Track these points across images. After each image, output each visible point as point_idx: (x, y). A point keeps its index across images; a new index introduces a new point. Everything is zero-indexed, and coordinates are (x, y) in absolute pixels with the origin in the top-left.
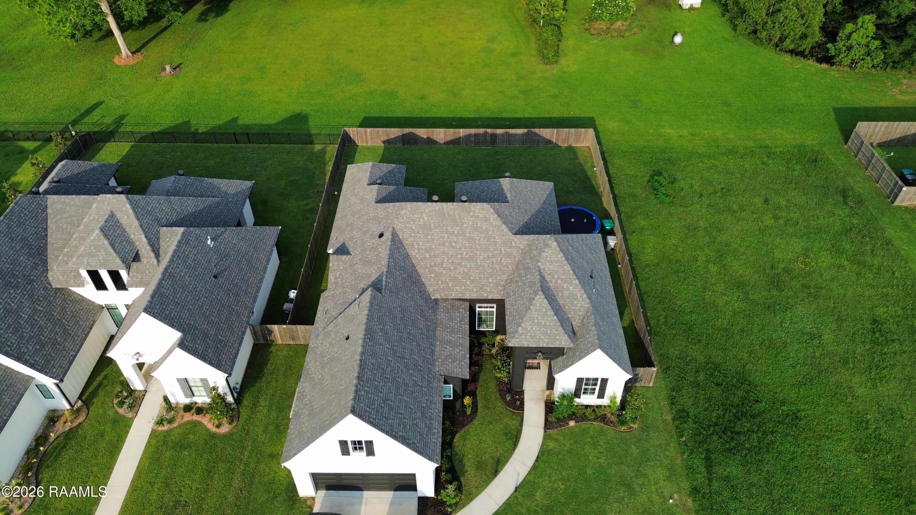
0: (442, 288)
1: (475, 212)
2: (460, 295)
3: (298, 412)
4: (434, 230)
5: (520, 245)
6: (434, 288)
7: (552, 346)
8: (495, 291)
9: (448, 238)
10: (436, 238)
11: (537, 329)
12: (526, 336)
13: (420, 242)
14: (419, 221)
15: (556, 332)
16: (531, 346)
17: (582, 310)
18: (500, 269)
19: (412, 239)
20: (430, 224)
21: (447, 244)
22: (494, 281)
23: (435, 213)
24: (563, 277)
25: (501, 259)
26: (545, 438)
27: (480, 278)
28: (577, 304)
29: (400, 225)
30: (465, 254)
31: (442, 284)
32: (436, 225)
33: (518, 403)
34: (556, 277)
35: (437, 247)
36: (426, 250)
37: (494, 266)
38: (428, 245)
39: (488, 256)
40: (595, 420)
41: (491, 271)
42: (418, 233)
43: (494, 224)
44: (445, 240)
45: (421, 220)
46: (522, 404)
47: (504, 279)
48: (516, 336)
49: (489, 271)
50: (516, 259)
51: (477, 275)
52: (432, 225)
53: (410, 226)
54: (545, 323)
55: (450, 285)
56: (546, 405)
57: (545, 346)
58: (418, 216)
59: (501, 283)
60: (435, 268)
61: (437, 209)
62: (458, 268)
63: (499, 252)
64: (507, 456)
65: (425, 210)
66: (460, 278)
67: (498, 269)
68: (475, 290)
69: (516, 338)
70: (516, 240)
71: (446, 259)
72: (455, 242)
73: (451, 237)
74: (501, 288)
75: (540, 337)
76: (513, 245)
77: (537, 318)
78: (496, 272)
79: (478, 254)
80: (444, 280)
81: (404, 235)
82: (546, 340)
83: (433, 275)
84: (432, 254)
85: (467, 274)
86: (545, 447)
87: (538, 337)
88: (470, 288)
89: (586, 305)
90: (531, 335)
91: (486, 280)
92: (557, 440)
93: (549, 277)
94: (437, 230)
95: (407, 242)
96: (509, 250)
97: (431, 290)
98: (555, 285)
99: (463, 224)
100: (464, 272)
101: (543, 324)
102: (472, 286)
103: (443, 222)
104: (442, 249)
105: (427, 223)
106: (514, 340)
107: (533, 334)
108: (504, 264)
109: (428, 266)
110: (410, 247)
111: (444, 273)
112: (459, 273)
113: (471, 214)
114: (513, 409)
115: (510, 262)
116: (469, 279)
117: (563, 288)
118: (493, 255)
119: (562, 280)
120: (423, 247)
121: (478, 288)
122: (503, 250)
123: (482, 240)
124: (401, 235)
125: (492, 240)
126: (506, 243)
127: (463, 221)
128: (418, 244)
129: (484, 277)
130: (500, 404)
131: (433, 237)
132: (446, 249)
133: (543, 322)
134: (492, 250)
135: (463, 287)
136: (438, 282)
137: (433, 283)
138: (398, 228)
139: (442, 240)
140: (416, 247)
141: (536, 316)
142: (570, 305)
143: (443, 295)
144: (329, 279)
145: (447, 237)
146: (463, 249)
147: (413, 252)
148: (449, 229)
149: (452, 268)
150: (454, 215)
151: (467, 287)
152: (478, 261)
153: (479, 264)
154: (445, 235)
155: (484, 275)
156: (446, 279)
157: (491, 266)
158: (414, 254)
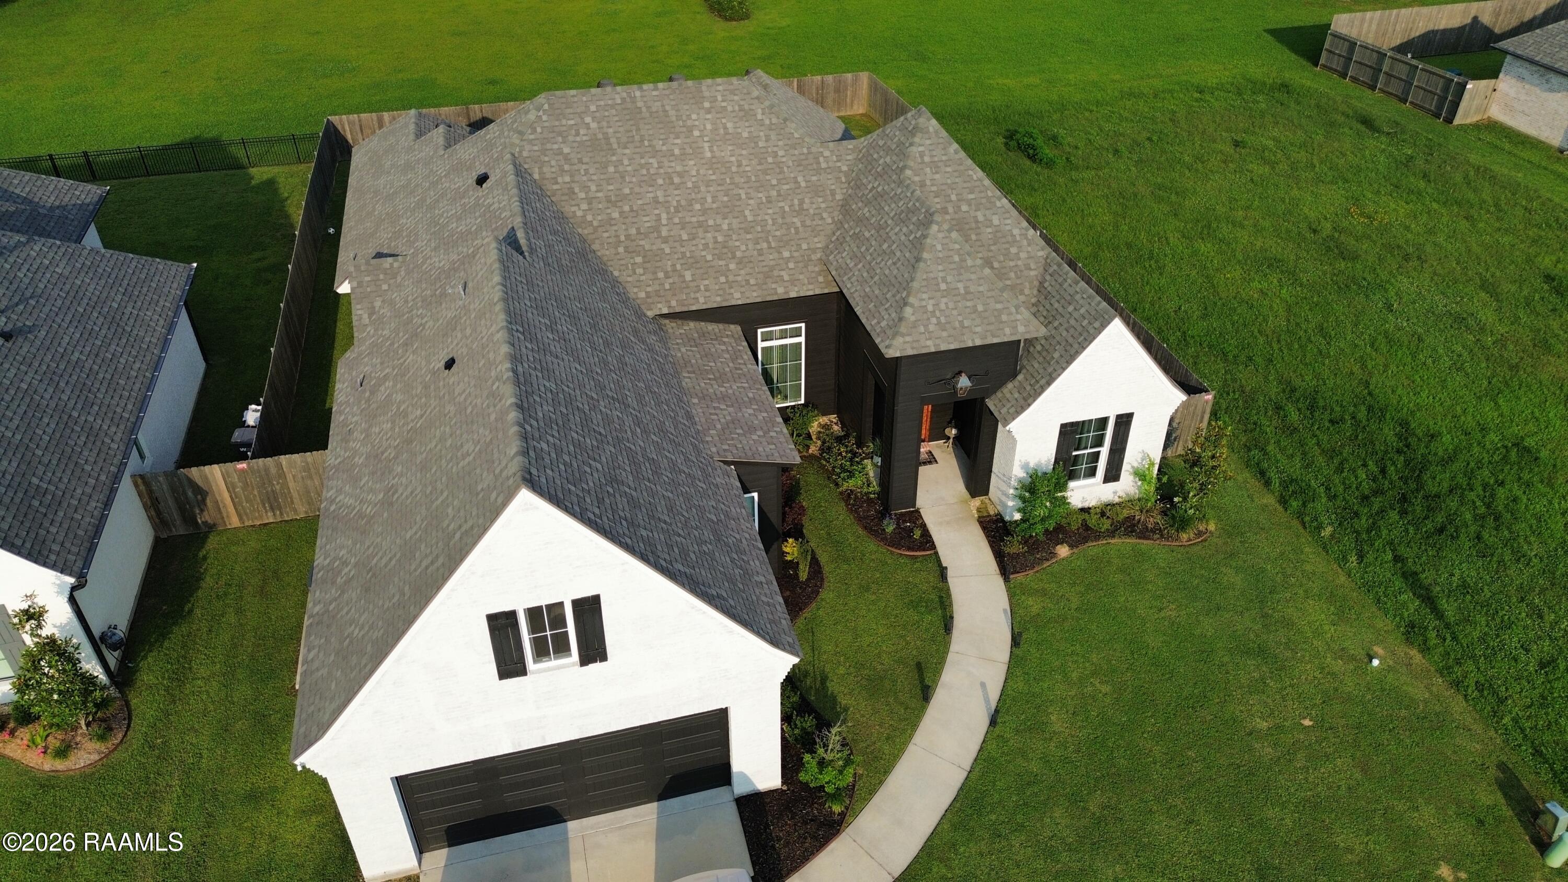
0: (667, 286)
1: (714, 100)
2: (718, 299)
3: (327, 611)
4: (619, 151)
5: (839, 164)
6: (649, 289)
7: (996, 341)
8: (801, 277)
9: (660, 167)
10: (629, 168)
11: (951, 305)
12: (926, 326)
13: (589, 184)
14: (577, 134)
15: (999, 306)
16: (943, 347)
17: (1033, 266)
18: (804, 226)
19: (567, 179)
20: (607, 138)
21: (660, 181)
22: (796, 254)
23: (614, 112)
24: (971, 196)
25: (801, 202)
26: (1011, 596)
27: (760, 252)
28: (1018, 254)
29: (527, 147)
30: (709, 200)
31: (667, 277)
32: (624, 140)
33: (917, 534)
34: (954, 197)
35: (637, 190)
36: (609, 201)
37: (788, 220)
38: (611, 187)
39: (768, 197)
40: (1112, 533)
41: (784, 231)
42: (580, 161)
43: (767, 122)
44: (652, 171)
45: (582, 132)
46: (926, 534)
47: (819, 245)
48: (903, 329)
49: (778, 233)
50: (838, 197)
51: (750, 246)
52: (613, 140)
53: (556, 146)
54: (965, 288)
55: (688, 277)
56: (984, 528)
57: (978, 342)
58: (572, 122)
59: (813, 257)
60: (642, 243)
61: (619, 101)
62: (701, 235)
63: (792, 185)
64: (937, 651)
65: (587, 107)
66: (709, 258)
67: (799, 224)
68: (752, 282)
69: (903, 335)
70: (827, 153)
71: (664, 216)
72: (680, 175)
73: (666, 164)
74: (817, 269)
75: (961, 322)
76: (824, 165)
77: (944, 280)
78: (797, 233)
79: (743, 196)
80: (669, 269)
81: (545, 169)
82: (978, 329)
83: (639, 260)
84: (627, 208)
85: (725, 247)
86: (1021, 612)
87: (957, 324)
88: (739, 278)
89: (1041, 253)
90: (939, 323)
91: (776, 255)
92: (1044, 593)
93: (937, 200)
94: (627, 151)
95: (555, 187)
96: (814, 178)
97: (642, 295)
98: (956, 216)
99: (690, 130)
100: (716, 242)
101: (962, 291)
102: (742, 272)
103: (638, 130)
104: (651, 195)
105: (600, 136)
106: (899, 341)
107: (943, 320)
108: (811, 211)
109: (623, 238)
110: (564, 198)
111: (667, 251)
112: (706, 246)
113: (707, 105)
114: (909, 549)
115: (823, 205)
116: (734, 257)
117: (977, 222)
118: (779, 195)
119: (970, 205)
120: (600, 194)
121: (760, 276)
122: (800, 179)
123: (744, 162)
124: (536, 170)
125: (770, 160)
126: (804, 163)
127: (689, 123)
128: (586, 188)
129: (770, 247)
130: (871, 546)
131: (621, 168)
132: (660, 194)
133: (960, 286)
134: (774, 182)
135: (723, 279)
136: (655, 273)
137: (643, 278)
138: (525, 154)
139: (644, 172)
140: (582, 195)
141: (941, 274)
142: (1002, 258)
143: (674, 303)
144: (354, 318)
145: (656, 165)
146: (703, 189)
147: (573, 209)
148: (659, 144)
149: (685, 237)
150: (665, 111)
151: (731, 278)
152: (747, 213)
153: (750, 218)
154: (651, 160)
155: (769, 242)
156: (674, 265)
157: (780, 221)
158: (579, 213)
